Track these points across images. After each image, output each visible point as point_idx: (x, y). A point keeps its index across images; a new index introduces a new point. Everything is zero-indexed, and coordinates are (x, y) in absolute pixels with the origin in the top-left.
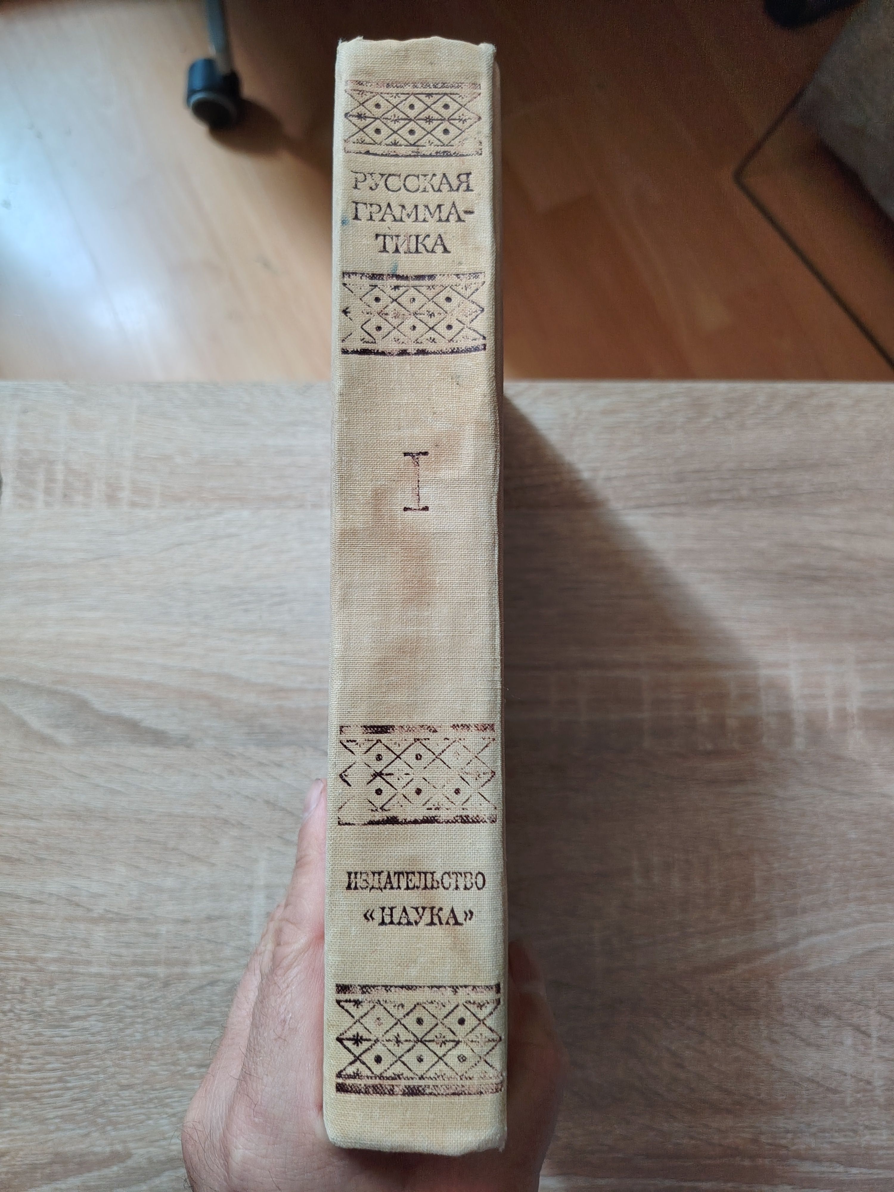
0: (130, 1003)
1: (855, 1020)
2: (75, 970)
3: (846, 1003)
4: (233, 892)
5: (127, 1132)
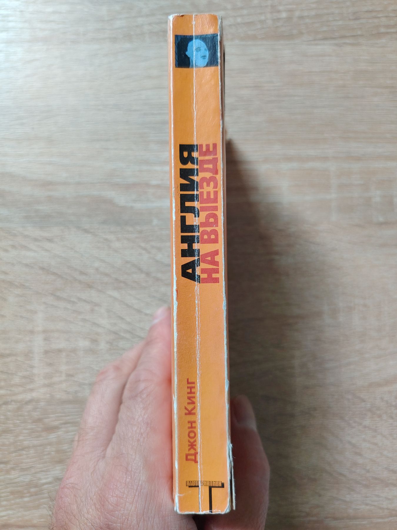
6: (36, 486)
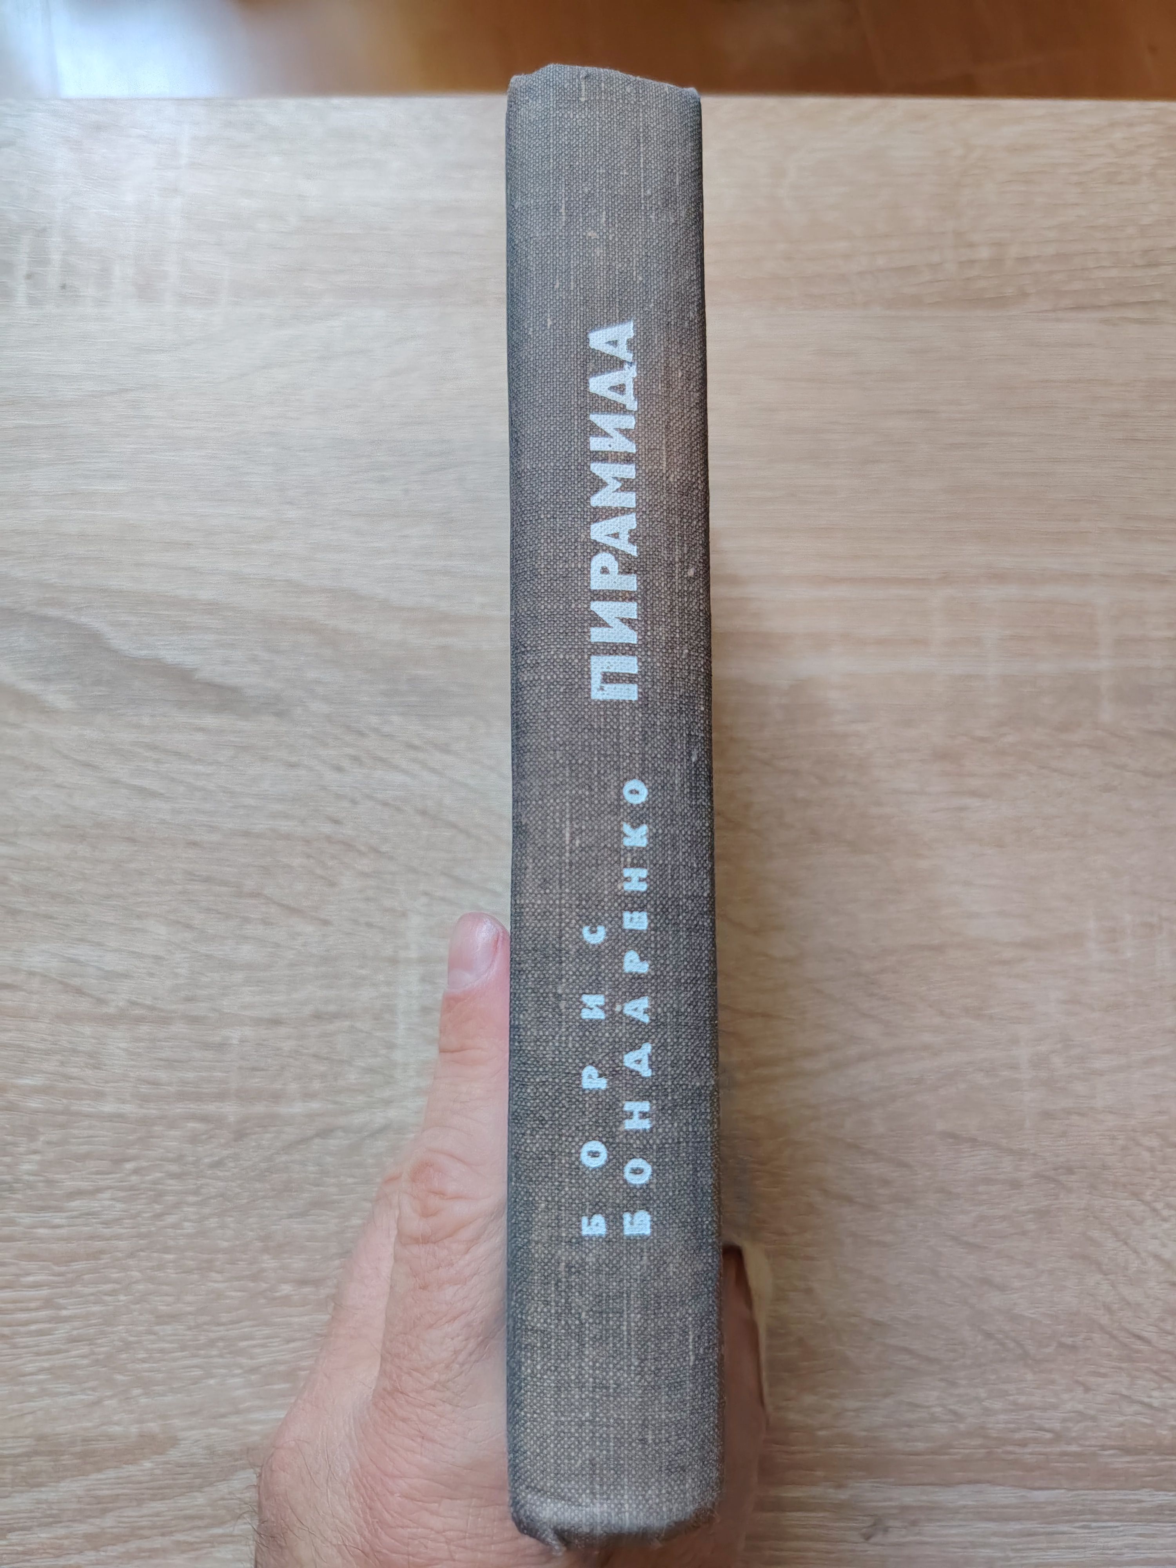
0: (174, 1168)
2: (74, 1108)
4: (361, 971)
5: (169, 1398)
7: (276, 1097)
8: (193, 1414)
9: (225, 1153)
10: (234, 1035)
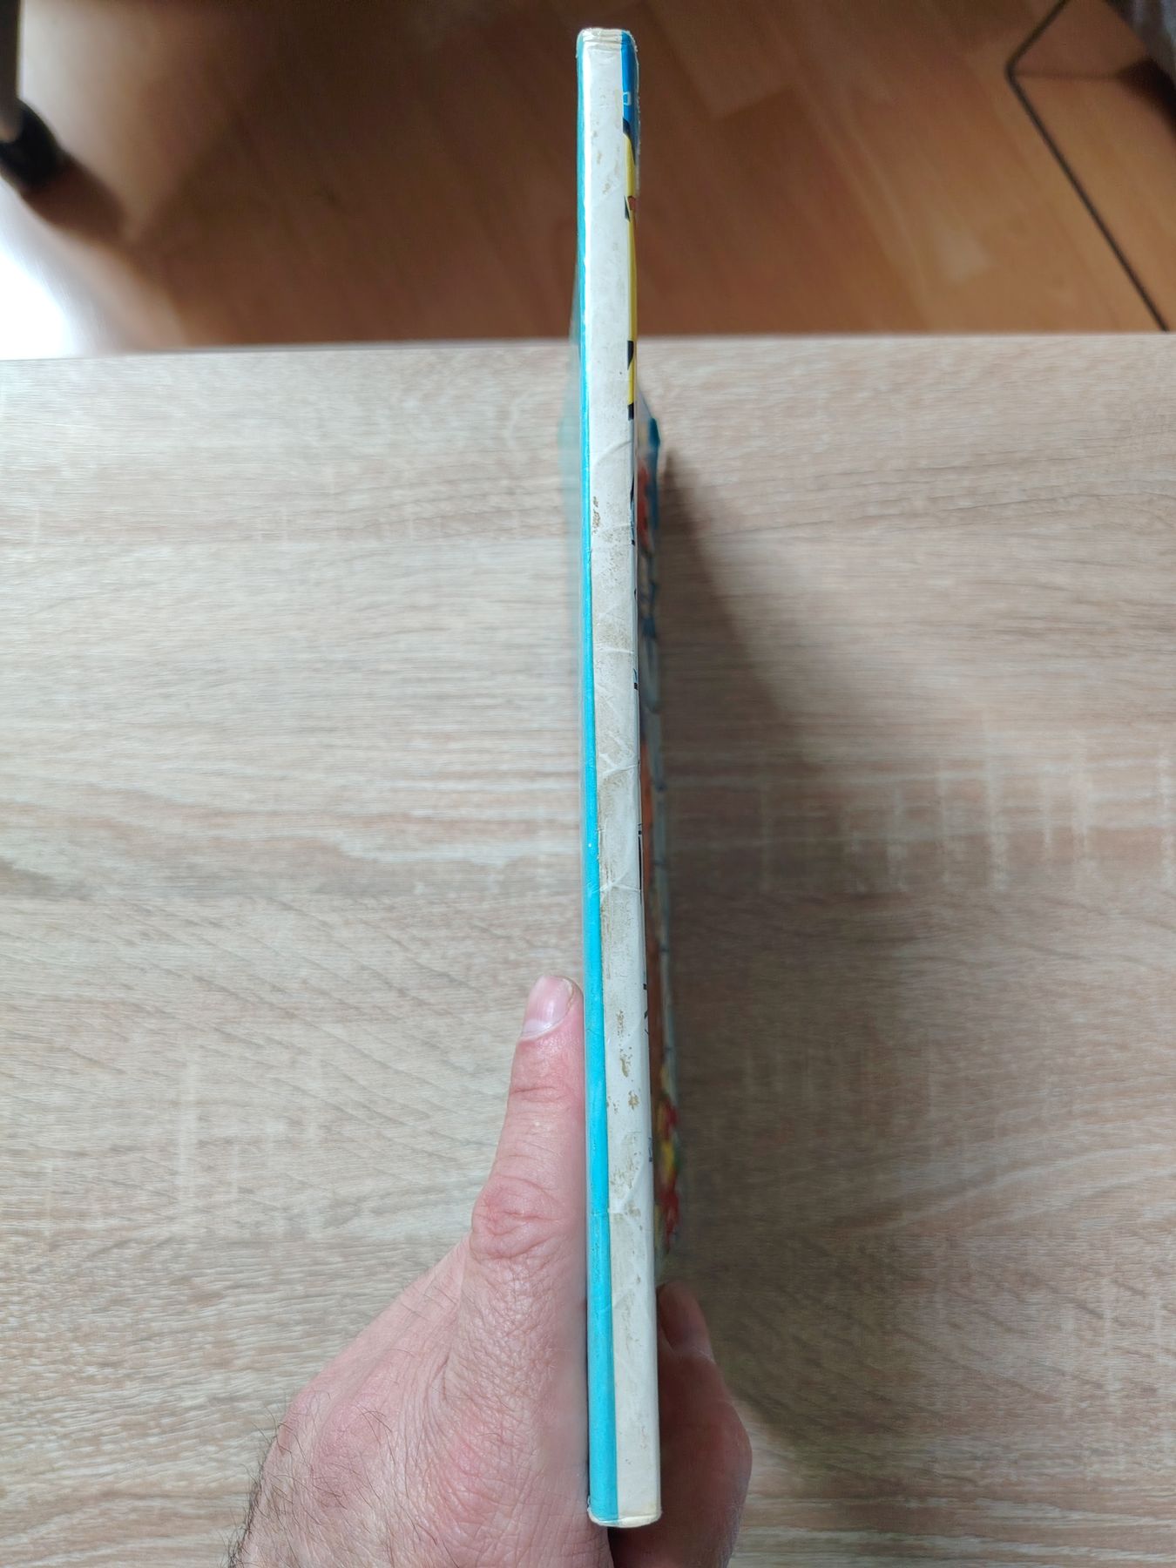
1: (1078, 1293)
3: (1066, 1268)
4: (149, 1112)
6: (173, 1414)
7: (82, 1215)
8: (17, 1472)
9: (41, 1261)
10: (48, 1165)
